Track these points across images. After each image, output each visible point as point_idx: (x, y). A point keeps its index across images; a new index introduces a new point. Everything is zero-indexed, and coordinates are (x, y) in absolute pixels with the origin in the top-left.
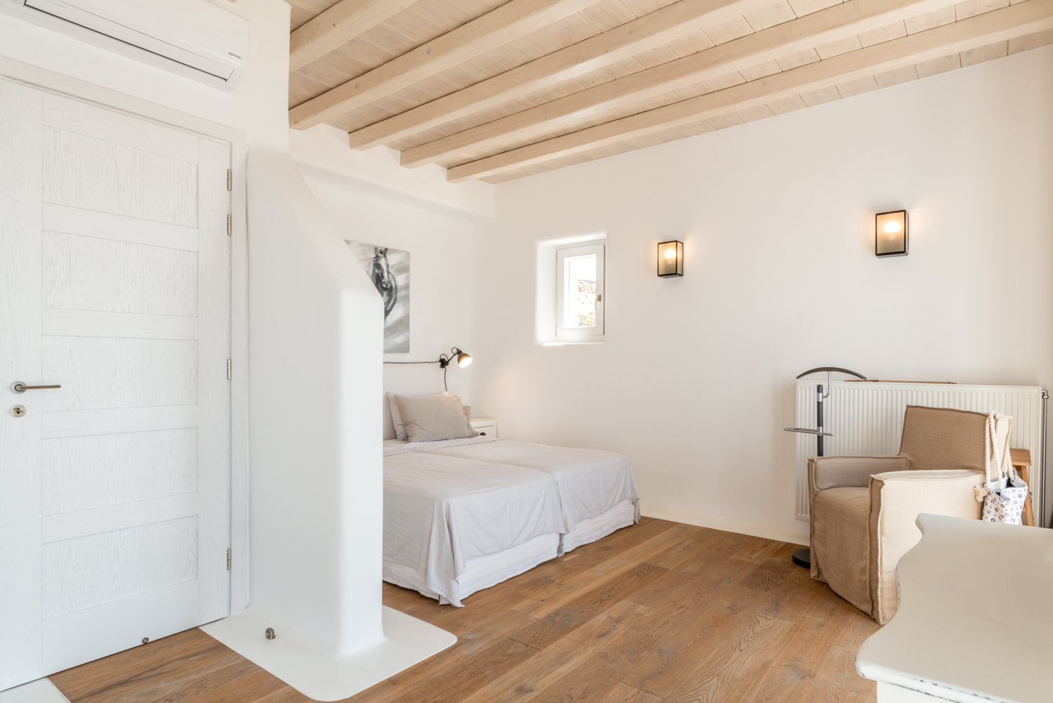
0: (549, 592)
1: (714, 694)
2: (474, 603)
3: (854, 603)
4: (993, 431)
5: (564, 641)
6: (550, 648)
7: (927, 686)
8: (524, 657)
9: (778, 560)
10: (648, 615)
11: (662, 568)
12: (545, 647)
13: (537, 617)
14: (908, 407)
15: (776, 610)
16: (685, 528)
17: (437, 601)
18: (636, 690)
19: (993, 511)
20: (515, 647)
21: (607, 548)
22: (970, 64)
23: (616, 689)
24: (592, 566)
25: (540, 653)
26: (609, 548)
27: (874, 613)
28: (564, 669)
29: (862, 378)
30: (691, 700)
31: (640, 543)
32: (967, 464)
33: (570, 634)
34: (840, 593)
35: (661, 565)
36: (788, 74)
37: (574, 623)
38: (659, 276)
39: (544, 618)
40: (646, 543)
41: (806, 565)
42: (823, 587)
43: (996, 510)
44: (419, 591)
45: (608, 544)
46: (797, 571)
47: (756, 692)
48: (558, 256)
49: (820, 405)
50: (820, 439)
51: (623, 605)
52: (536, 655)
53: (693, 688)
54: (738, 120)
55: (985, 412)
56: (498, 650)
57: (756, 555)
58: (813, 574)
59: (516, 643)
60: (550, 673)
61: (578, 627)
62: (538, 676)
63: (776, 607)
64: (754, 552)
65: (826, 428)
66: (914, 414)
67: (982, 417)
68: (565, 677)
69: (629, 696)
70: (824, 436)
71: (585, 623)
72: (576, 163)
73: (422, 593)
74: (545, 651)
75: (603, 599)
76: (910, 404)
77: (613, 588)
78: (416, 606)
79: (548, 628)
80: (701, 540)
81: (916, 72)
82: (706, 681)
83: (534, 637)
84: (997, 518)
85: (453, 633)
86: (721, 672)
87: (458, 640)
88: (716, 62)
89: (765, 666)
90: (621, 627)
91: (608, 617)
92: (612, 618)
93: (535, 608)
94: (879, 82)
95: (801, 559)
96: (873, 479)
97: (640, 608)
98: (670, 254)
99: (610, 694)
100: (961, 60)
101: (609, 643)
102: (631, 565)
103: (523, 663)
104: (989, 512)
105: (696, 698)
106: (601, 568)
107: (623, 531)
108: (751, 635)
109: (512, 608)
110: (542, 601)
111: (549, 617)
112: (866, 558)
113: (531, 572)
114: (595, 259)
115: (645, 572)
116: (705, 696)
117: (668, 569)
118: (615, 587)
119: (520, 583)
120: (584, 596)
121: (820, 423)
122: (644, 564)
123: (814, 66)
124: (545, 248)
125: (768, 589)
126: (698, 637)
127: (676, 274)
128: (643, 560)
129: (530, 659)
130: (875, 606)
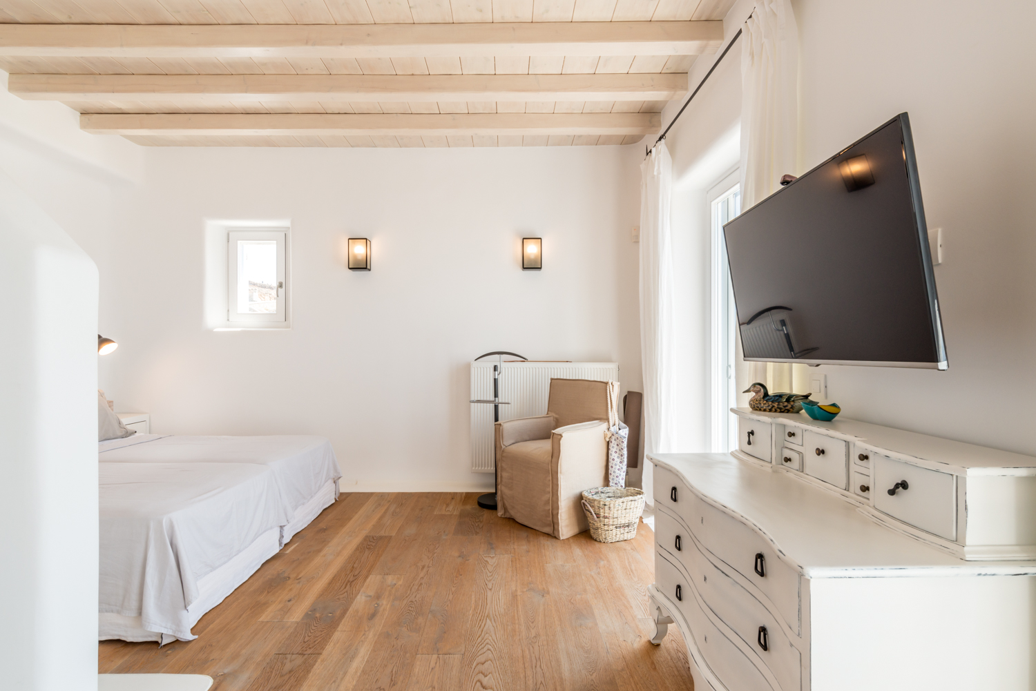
0: (291, 590)
1: (495, 634)
2: (208, 629)
3: (537, 528)
4: (612, 393)
5: (339, 635)
6: (329, 648)
7: (850, 572)
8: (307, 668)
9: (468, 507)
10: (400, 583)
11: (386, 537)
12: (323, 648)
13: (294, 620)
14: (552, 379)
15: (492, 548)
16: (382, 496)
17: (156, 643)
18: (435, 656)
19: (615, 446)
20: (291, 661)
21: (324, 530)
22: (577, 145)
23: (418, 663)
24: (319, 551)
25: (322, 657)
26: (325, 529)
27: (555, 532)
28: (357, 664)
29: (524, 359)
30: (483, 646)
31: (351, 518)
32: (596, 417)
33: (340, 626)
34: (526, 523)
35: (382, 533)
36: (471, 116)
37: (338, 613)
38: (350, 269)
39: (303, 619)
40: (357, 516)
41: (493, 507)
42: (512, 522)
43: (618, 445)
44: (123, 639)
45: (322, 525)
46: (486, 514)
47: (522, 620)
48: (229, 238)
49: (496, 381)
50: (496, 407)
51: (374, 580)
52: (319, 660)
53: (478, 636)
54: (422, 143)
55: (605, 381)
56: (272, 672)
57: (451, 508)
58: (500, 513)
59: (289, 656)
60: (345, 673)
61: (344, 616)
62: (334, 682)
63: (491, 546)
64: (447, 505)
65: (501, 398)
66: (556, 385)
67: (603, 384)
68: (363, 671)
69: (432, 664)
70: (500, 405)
71: (347, 610)
72: (256, 145)
73: (129, 639)
74: (325, 653)
75: (351, 580)
76: (553, 377)
77: (353, 567)
78: (126, 658)
79: (314, 628)
80: (402, 504)
81: (548, 141)
82: (483, 625)
83: (305, 642)
84: (618, 451)
85: (201, 672)
86: (489, 613)
87: (214, 679)
88: (430, 89)
89: (514, 596)
90: (385, 603)
91: (366, 596)
92: (370, 596)
93: (286, 611)
94: (524, 142)
95: (487, 503)
96: (554, 433)
97: (390, 579)
98: (359, 250)
99: (416, 670)
100: (574, 140)
101: (383, 622)
102: (356, 541)
103: (310, 675)
104: (613, 447)
105: (485, 643)
106: (329, 550)
107: (328, 510)
108: (489, 574)
109: (261, 620)
110: (289, 601)
111: (307, 615)
112: (549, 492)
113: (257, 575)
114: (275, 246)
115: (372, 544)
116: (490, 638)
117: (391, 537)
118: (355, 566)
119: (252, 589)
120: (330, 583)
121: (496, 395)
122: (367, 536)
123: (492, 116)
124: (214, 228)
125: (477, 533)
126: (453, 589)
127: (366, 268)
128: (364, 533)
129: (315, 667)
130: (556, 526)
